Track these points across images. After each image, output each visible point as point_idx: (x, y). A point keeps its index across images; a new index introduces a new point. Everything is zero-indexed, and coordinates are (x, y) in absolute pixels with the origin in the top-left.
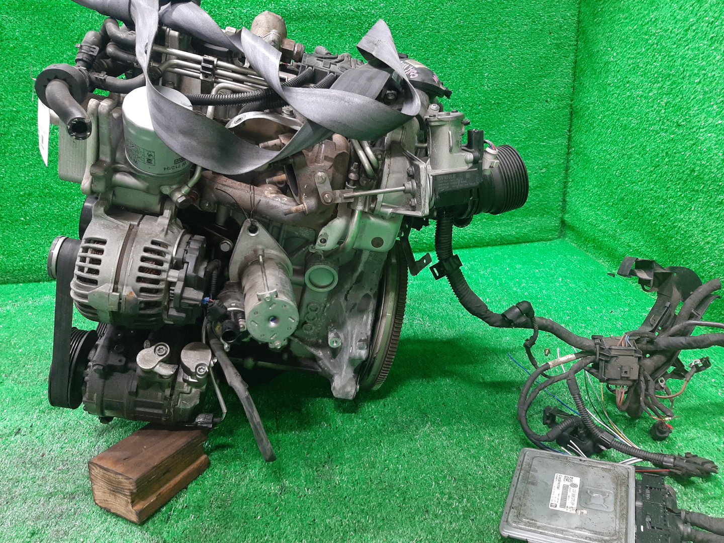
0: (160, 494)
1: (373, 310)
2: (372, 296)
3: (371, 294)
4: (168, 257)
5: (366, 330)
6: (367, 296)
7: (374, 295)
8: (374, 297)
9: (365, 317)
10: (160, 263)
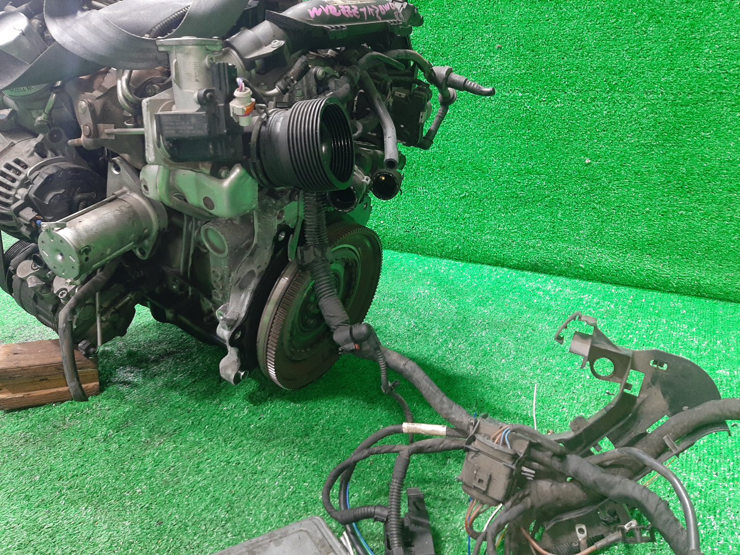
0: (28, 395)
1: (253, 290)
2: (257, 274)
3: (257, 271)
4: (22, 176)
5: (241, 310)
6: (252, 273)
7: (260, 274)
8: (258, 277)
9: (243, 296)
10: (14, 180)
